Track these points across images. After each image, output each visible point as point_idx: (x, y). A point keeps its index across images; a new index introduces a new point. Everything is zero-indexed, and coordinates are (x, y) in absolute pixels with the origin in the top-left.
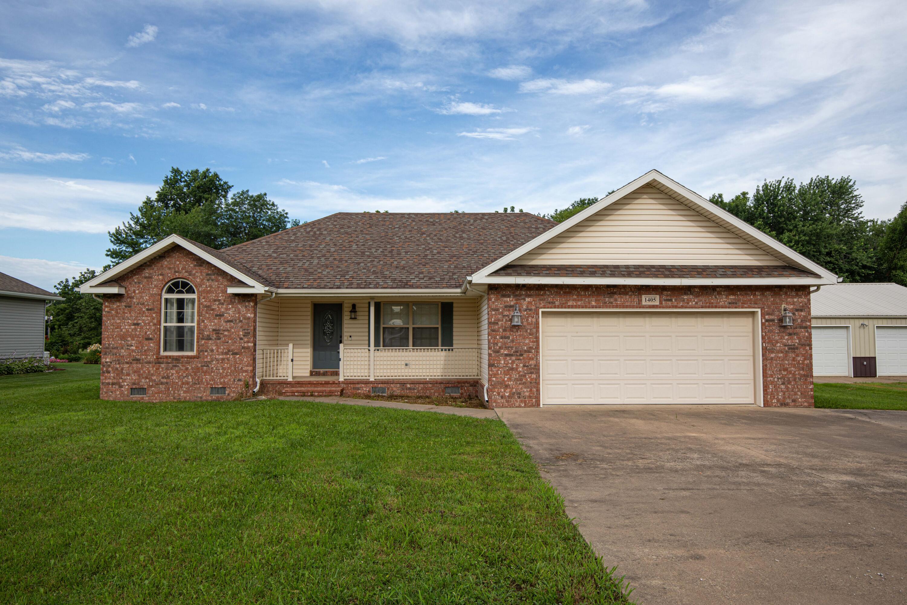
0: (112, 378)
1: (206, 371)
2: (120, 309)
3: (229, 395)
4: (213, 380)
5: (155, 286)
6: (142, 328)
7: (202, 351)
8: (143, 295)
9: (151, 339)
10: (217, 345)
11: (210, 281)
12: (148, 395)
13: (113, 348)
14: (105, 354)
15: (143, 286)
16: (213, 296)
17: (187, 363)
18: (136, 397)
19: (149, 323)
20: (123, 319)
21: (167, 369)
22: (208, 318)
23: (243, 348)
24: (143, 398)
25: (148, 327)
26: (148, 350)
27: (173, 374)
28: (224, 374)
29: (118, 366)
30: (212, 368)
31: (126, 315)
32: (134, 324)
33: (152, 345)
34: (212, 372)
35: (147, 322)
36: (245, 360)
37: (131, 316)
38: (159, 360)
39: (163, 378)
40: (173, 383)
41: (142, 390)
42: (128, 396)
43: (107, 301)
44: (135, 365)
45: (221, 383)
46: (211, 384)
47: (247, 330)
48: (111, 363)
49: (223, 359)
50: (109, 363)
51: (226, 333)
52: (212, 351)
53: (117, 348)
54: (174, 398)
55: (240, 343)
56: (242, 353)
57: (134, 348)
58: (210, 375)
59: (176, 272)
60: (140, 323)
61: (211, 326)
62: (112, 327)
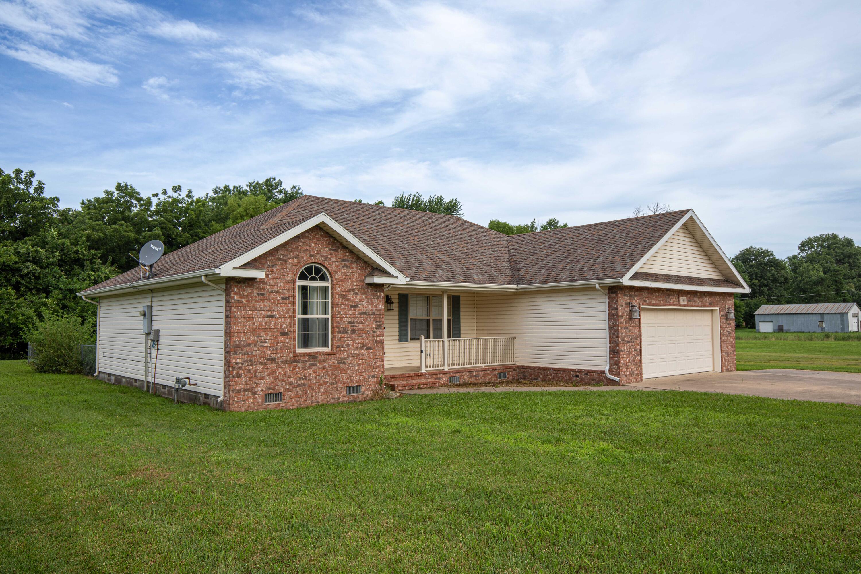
0: (244, 383)
1: (343, 369)
2: (252, 297)
3: (364, 393)
4: (350, 378)
5: (290, 271)
6: (276, 320)
7: (338, 346)
8: (278, 280)
9: (287, 334)
10: (352, 340)
11: (345, 268)
12: (285, 401)
13: (244, 346)
14: (235, 353)
15: (277, 270)
16: (347, 285)
17: (324, 360)
18: (271, 404)
19: (284, 315)
20: (256, 309)
21: (304, 368)
22: (345, 309)
23: (376, 341)
24: (279, 404)
25: (283, 320)
26: (284, 346)
27: (310, 374)
28: (360, 371)
29: (250, 368)
30: (348, 365)
31: (259, 304)
32: (269, 316)
33: (287, 340)
34: (348, 369)
35: (282, 313)
36: (378, 354)
37: (265, 306)
38: (296, 359)
39: (300, 379)
40: (311, 384)
41: (277, 396)
42: (262, 404)
43: (237, 287)
44: (269, 366)
45: (357, 381)
46: (348, 383)
47: (379, 322)
48: (242, 364)
49: (358, 355)
50: (240, 365)
51: (360, 326)
52: (348, 346)
53: (248, 346)
54: (312, 402)
55: (373, 336)
56: (374, 347)
57: (268, 345)
58: (346, 372)
59: (311, 255)
60: (274, 315)
61: (346, 317)
62: (243, 320)
